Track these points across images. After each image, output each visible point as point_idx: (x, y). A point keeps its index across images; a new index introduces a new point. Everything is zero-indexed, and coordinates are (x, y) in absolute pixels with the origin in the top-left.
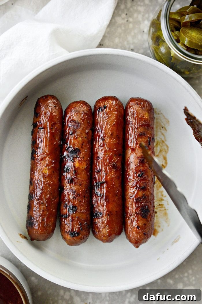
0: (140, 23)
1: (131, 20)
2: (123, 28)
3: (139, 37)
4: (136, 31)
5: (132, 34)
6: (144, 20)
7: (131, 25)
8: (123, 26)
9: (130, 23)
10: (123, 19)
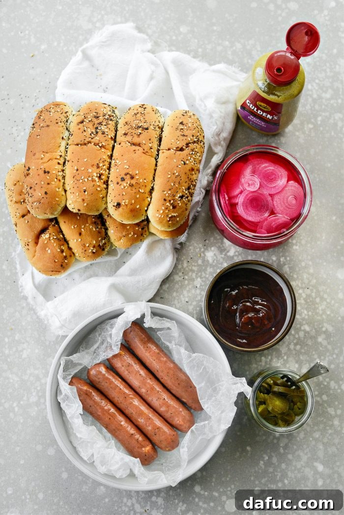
0: (194, 280)
1: (186, 277)
2: (180, 284)
3: (193, 291)
4: (190, 287)
5: (187, 289)
6: (197, 278)
7: (186, 282)
8: (179, 282)
9: (186, 280)
10: (180, 277)
